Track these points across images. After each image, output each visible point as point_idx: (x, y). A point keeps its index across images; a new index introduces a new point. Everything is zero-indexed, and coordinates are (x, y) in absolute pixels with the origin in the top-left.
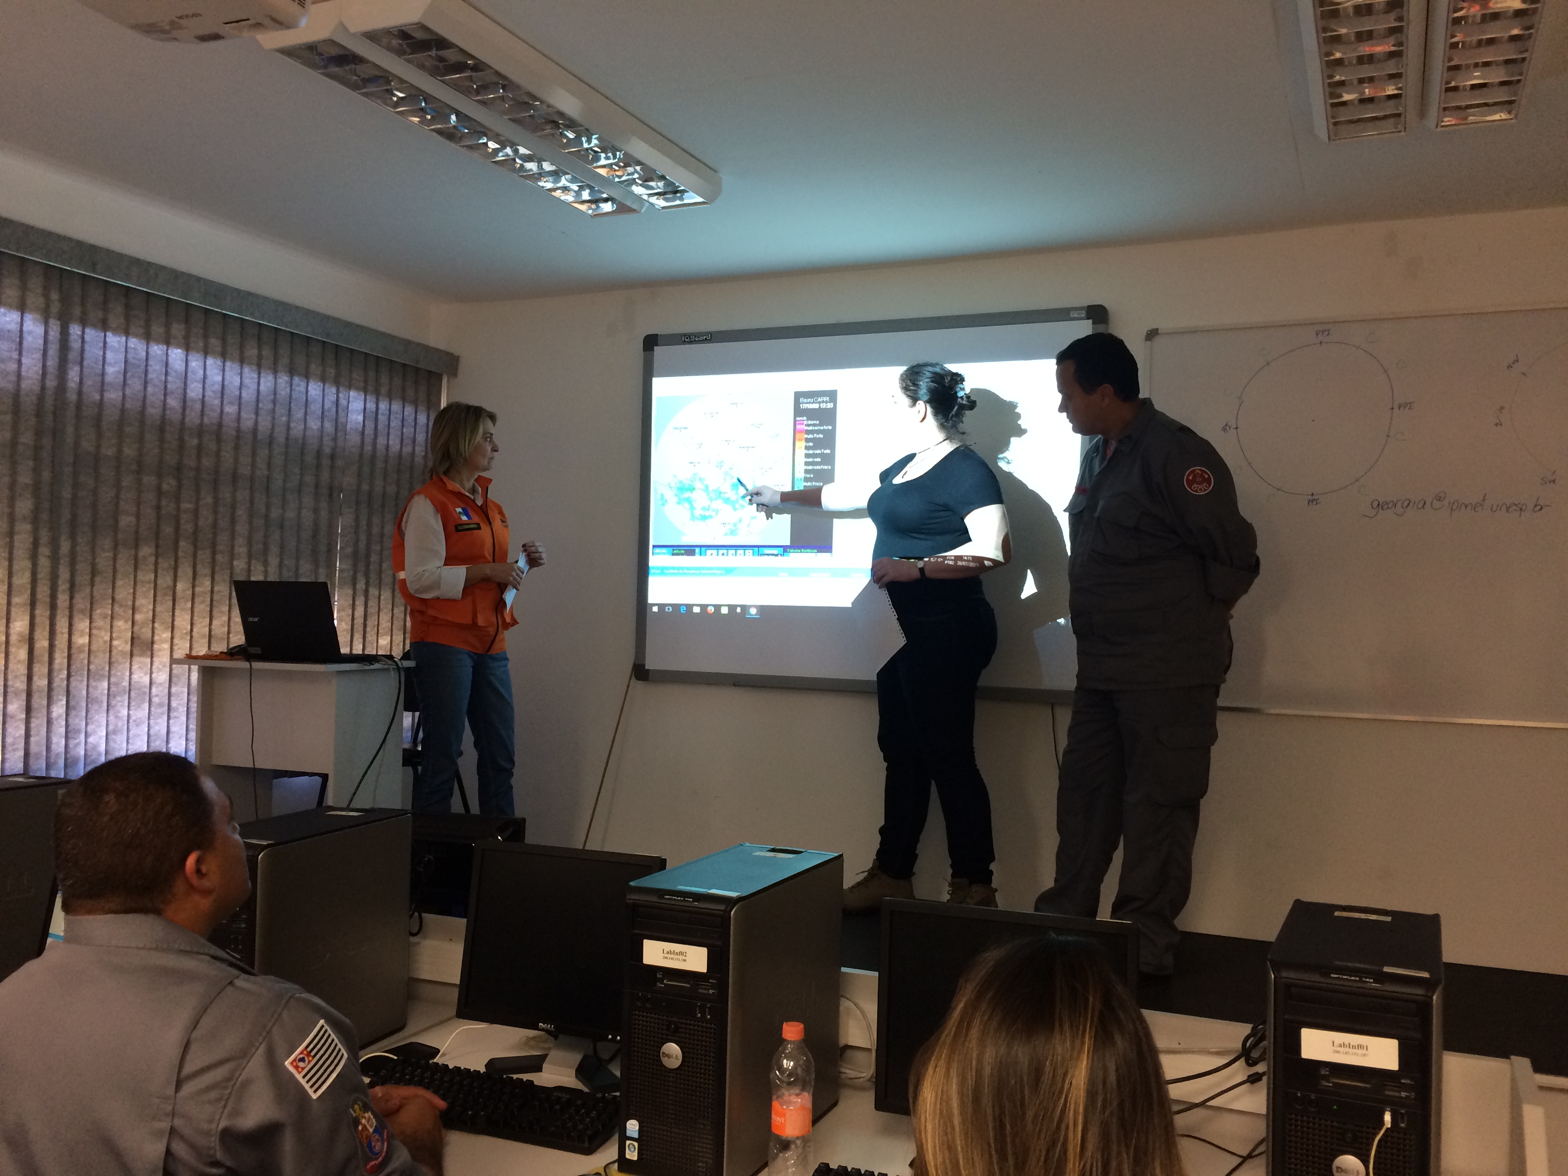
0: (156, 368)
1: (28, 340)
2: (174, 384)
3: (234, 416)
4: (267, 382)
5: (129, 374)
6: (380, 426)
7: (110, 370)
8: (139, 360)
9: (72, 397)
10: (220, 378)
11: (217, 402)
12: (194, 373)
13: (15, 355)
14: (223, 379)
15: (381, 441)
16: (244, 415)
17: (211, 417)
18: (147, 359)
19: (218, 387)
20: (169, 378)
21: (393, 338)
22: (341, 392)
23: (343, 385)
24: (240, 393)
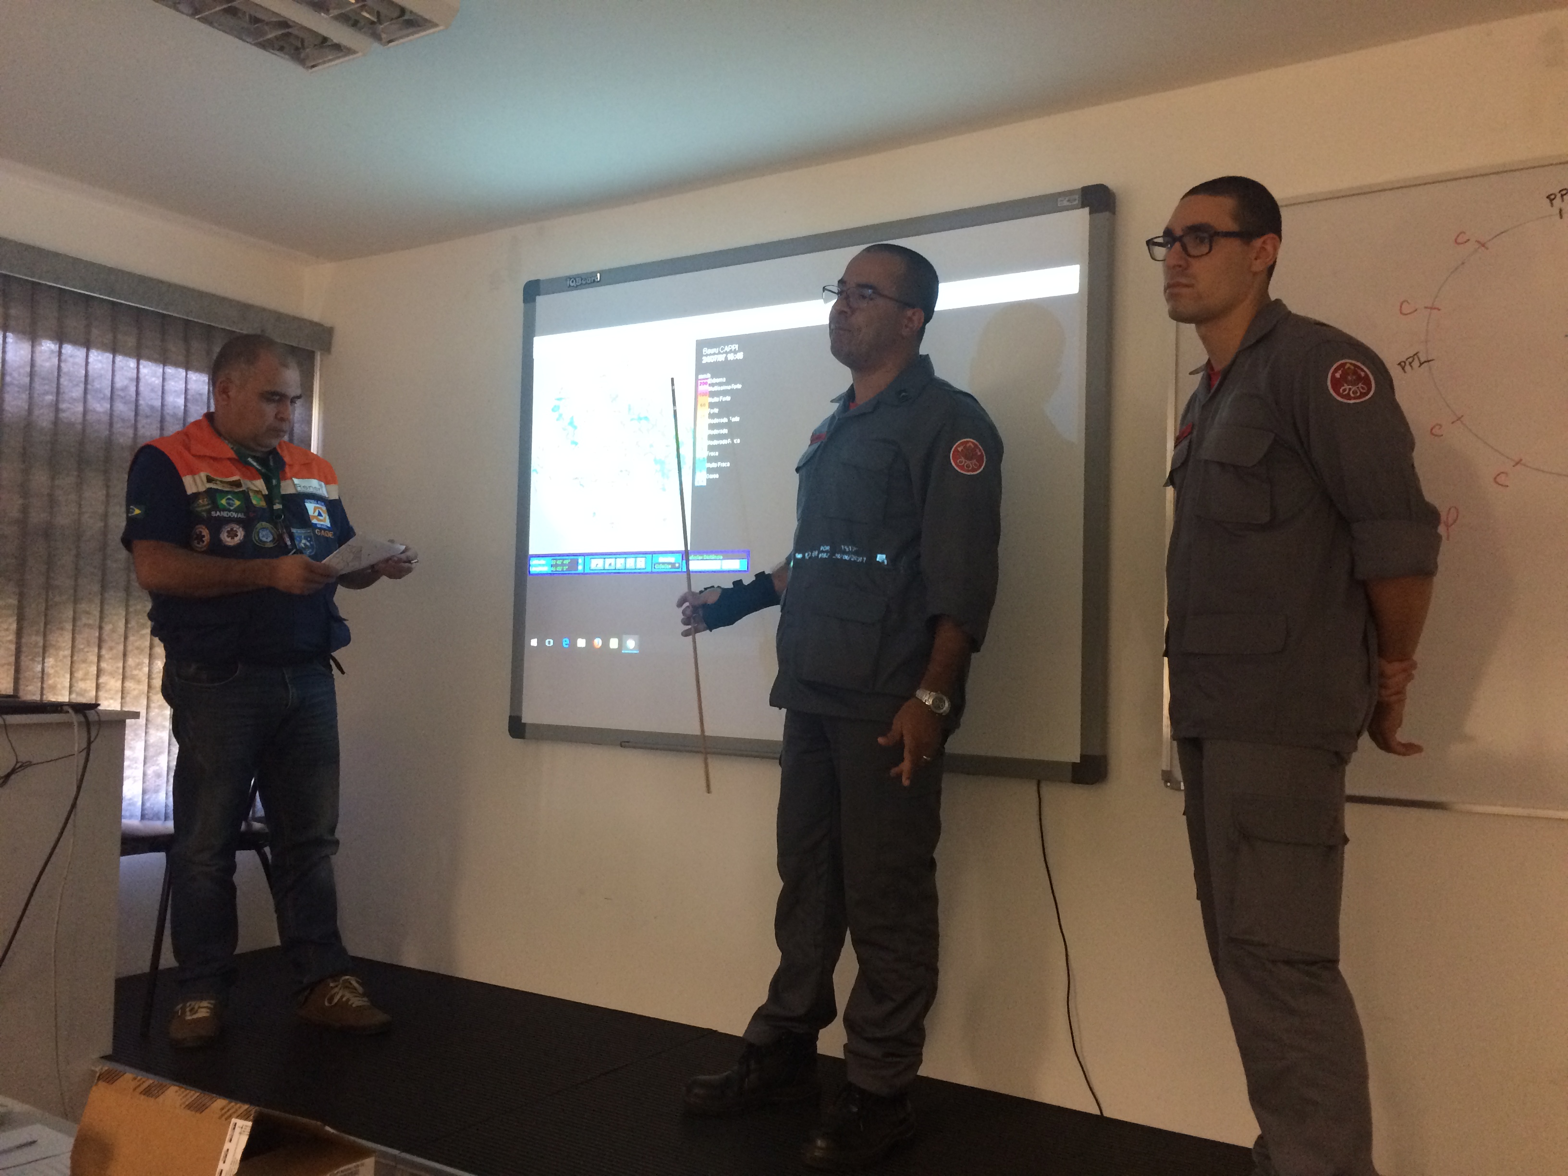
21: (223, 300)
22: (144, 367)
23: (150, 359)
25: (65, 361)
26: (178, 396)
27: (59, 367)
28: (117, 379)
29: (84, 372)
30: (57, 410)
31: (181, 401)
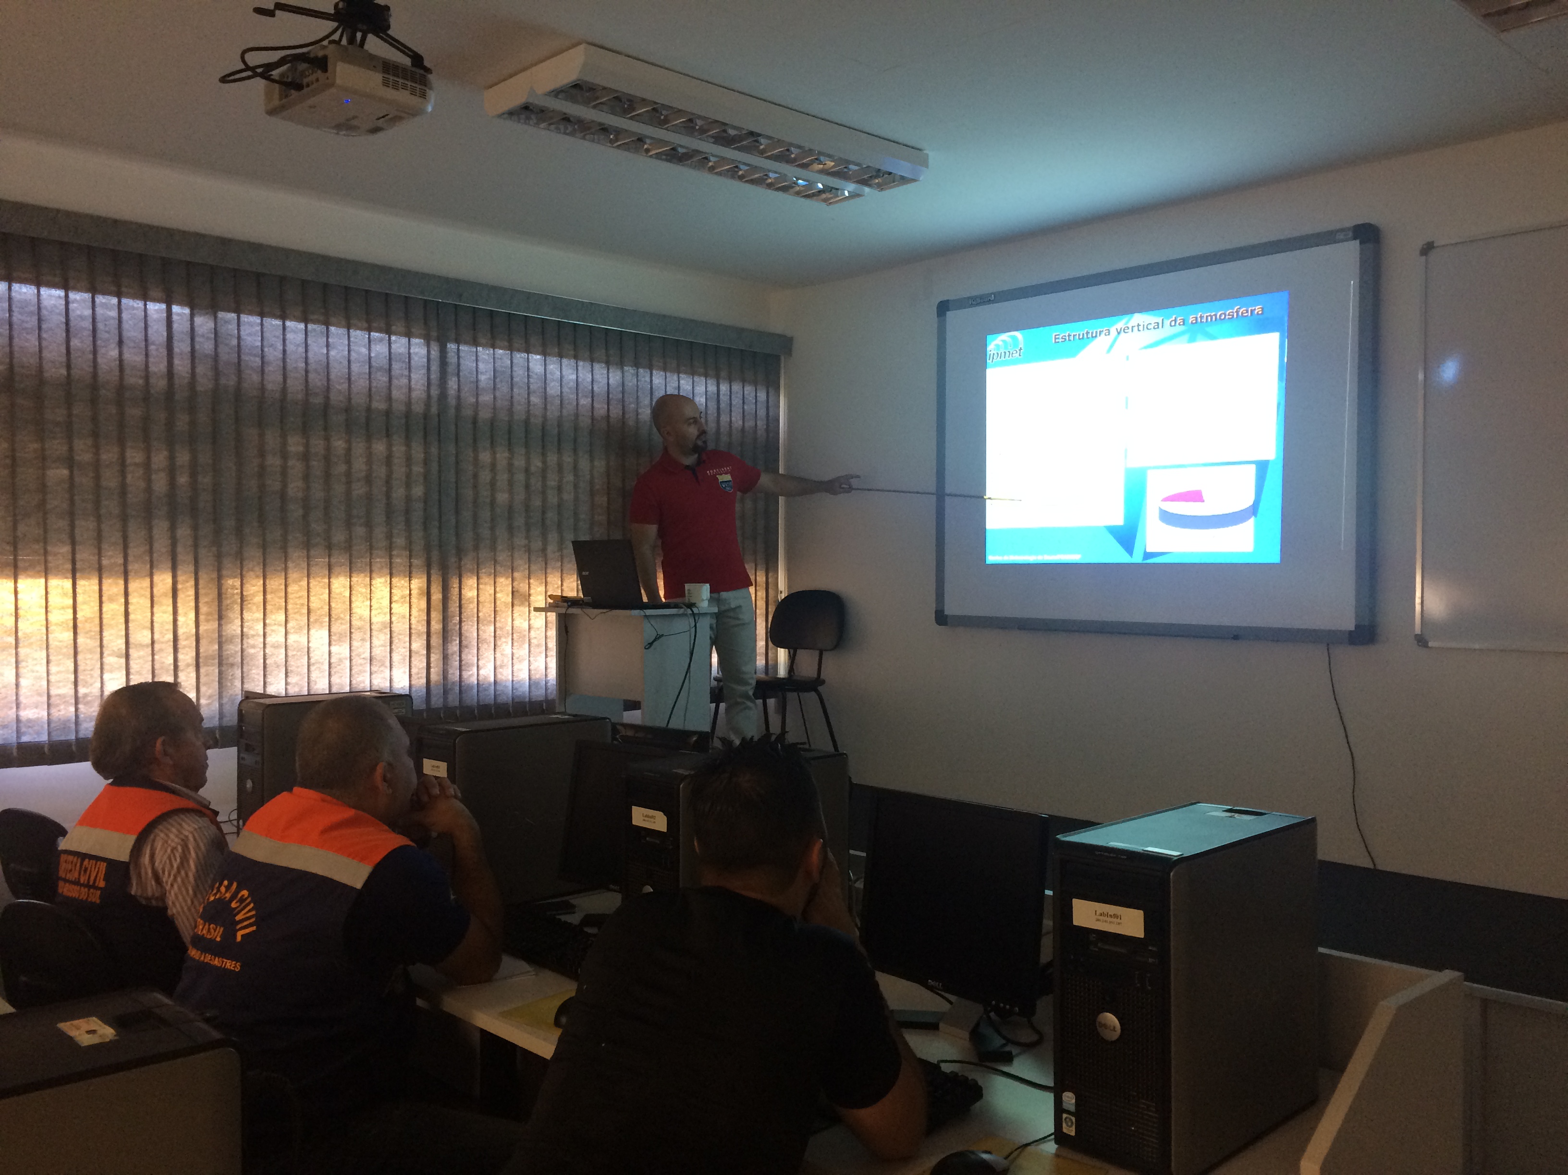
0: (519, 373)
1: (415, 359)
2: (535, 385)
3: (589, 405)
4: (615, 377)
5: (498, 380)
6: (722, 405)
7: (482, 378)
8: (505, 367)
9: (452, 402)
10: (574, 377)
11: (574, 396)
12: (552, 374)
13: (406, 373)
14: (577, 377)
15: (724, 418)
16: (596, 405)
17: (569, 409)
18: (512, 366)
19: (573, 384)
20: (531, 380)
21: (726, 328)
22: (683, 379)
23: (685, 373)
24: (593, 388)
25: (640, 380)
26: (701, 397)
27: (637, 386)
28: (668, 388)
29: (650, 385)
30: (637, 414)
31: (703, 400)
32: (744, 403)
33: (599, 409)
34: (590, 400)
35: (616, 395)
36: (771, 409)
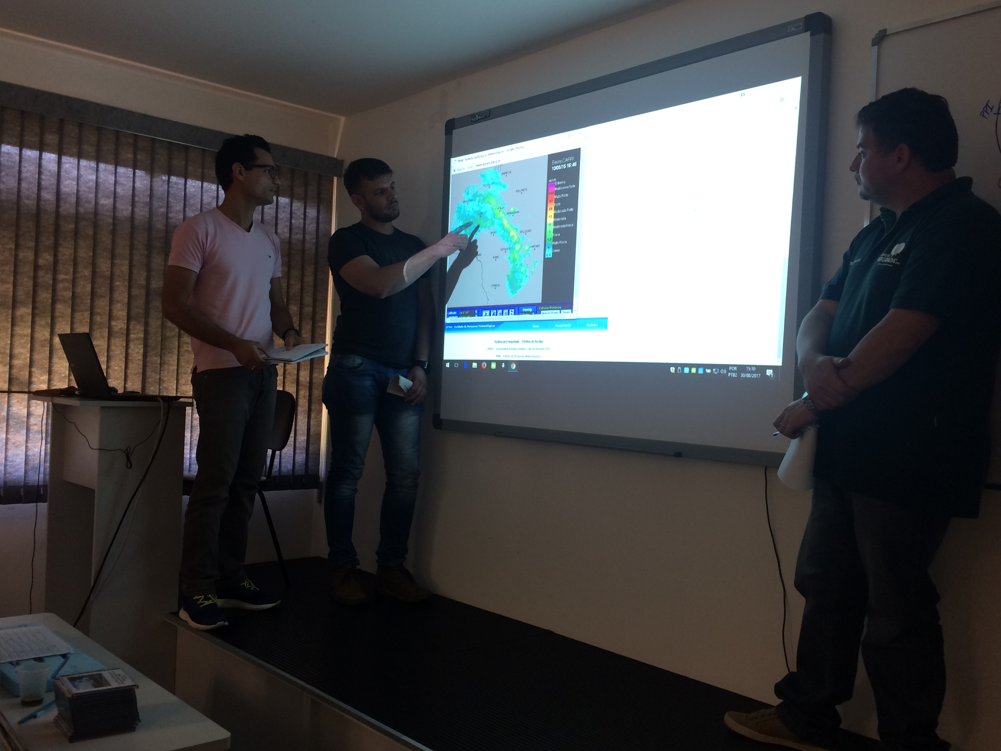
0: (29, 170)
2: (48, 181)
3: (111, 207)
4: (142, 180)
6: (267, 217)
8: (13, 162)
10: (94, 177)
11: (92, 196)
12: (67, 173)
14: (97, 178)
16: (119, 205)
17: (87, 207)
18: (20, 161)
19: (92, 184)
20: (43, 177)
24: (115, 189)
25: (173, 187)
27: (168, 192)
28: (205, 197)
29: (183, 193)
30: (167, 218)
32: (291, 218)
33: (122, 210)
34: (112, 200)
35: (142, 198)
36: (321, 226)
